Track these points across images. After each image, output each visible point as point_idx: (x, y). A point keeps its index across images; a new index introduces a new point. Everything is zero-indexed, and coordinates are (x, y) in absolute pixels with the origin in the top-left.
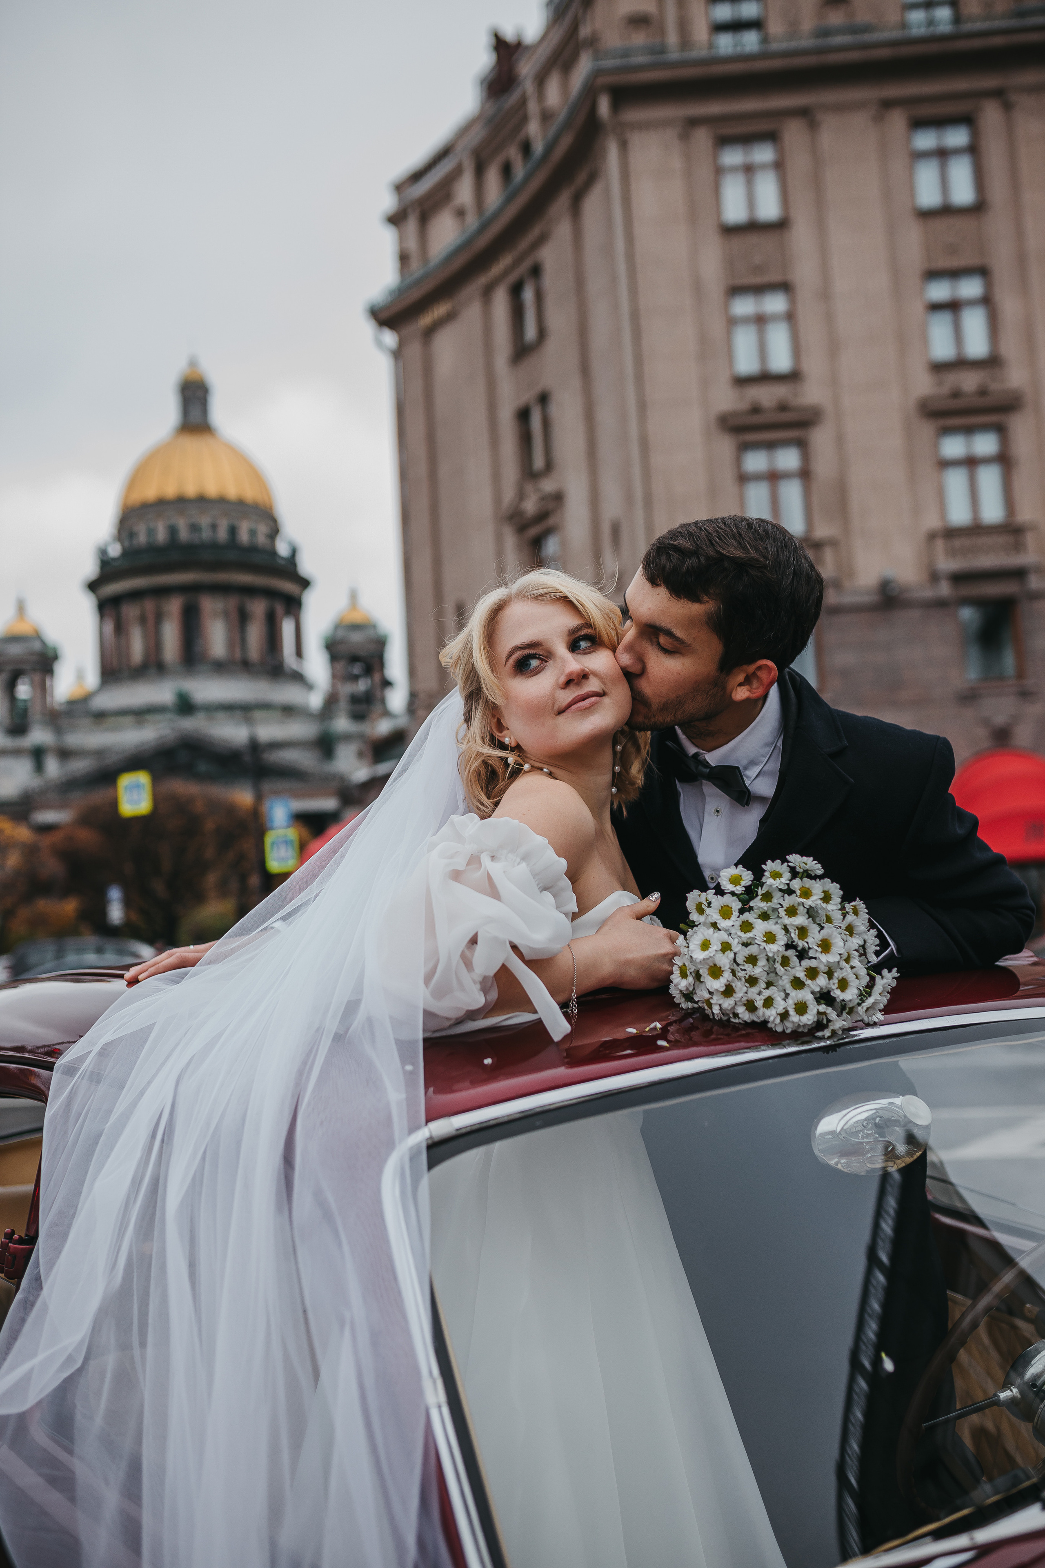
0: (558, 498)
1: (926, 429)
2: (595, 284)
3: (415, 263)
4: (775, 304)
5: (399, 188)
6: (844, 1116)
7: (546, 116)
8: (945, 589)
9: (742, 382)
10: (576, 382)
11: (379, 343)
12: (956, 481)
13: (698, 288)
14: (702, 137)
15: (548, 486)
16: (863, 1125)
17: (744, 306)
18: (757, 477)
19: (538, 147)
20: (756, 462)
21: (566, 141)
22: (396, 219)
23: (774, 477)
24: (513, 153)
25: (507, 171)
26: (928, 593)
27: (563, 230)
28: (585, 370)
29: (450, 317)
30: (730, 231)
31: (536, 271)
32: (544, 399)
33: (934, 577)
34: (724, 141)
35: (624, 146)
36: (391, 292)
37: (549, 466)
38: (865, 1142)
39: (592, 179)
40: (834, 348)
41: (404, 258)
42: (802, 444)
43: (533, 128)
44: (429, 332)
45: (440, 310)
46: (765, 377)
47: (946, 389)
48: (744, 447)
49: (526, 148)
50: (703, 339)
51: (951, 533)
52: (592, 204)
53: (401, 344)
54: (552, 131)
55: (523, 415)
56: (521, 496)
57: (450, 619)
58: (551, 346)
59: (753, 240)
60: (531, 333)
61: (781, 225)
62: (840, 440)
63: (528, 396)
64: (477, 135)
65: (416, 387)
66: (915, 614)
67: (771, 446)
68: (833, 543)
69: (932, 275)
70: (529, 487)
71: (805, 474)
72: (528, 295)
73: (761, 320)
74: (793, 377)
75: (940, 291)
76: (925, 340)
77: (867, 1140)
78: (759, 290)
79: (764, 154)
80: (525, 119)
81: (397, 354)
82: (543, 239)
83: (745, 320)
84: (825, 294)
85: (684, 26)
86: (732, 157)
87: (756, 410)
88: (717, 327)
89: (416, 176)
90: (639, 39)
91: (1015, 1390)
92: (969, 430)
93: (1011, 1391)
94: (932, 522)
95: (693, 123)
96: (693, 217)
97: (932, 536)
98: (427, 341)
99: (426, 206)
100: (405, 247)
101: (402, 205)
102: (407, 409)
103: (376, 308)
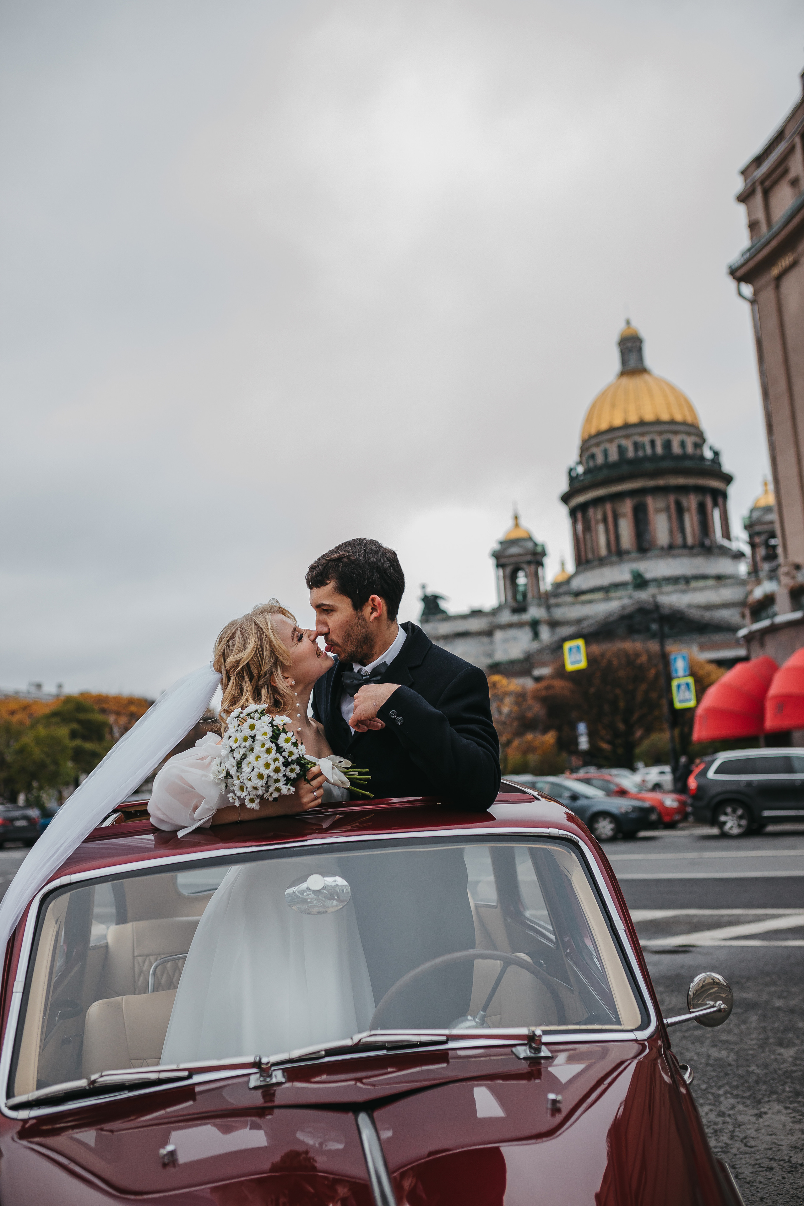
3: (764, 228)
5: (745, 172)
11: (740, 294)
22: (745, 198)
29: (794, 264)
36: (745, 253)
41: (753, 226)
44: (778, 279)
45: (785, 262)
53: (756, 293)
65: (772, 323)
81: (753, 302)
89: (758, 160)
98: (777, 287)
99: (767, 183)
100: (754, 217)
101: (749, 185)
102: (765, 343)
103: (733, 267)
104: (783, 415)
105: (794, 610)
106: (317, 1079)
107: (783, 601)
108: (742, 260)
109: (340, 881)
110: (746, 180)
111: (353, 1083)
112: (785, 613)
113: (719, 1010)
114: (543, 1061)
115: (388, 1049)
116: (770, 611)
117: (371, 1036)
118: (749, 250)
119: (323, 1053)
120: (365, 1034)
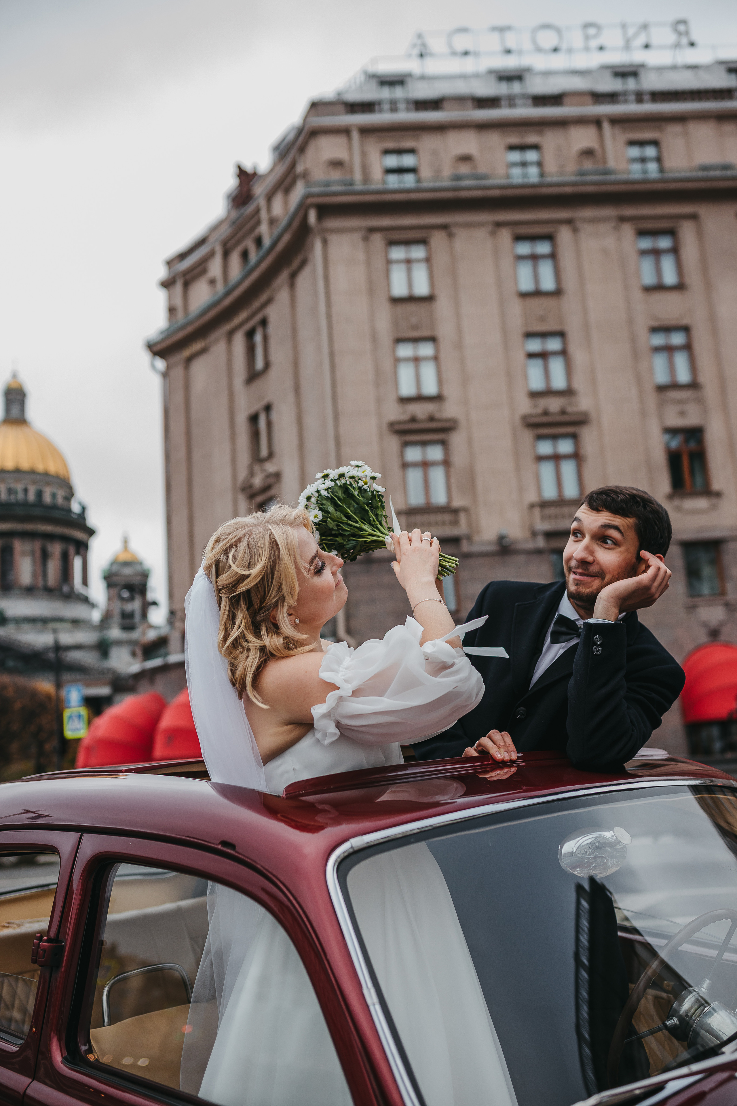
0: (277, 476)
1: (527, 436)
2: (305, 333)
3: (180, 315)
4: (426, 350)
5: (169, 263)
6: (578, 842)
7: (272, 222)
8: (541, 543)
9: (404, 400)
10: (291, 398)
11: (153, 367)
12: (547, 470)
13: (374, 338)
14: (378, 240)
15: (271, 467)
16: (589, 847)
17: (405, 351)
18: (414, 465)
19: (267, 242)
20: (413, 454)
21: (286, 238)
22: (167, 284)
23: (425, 465)
24: (250, 244)
25: (245, 255)
26: (530, 545)
27: (283, 296)
28: (297, 390)
29: (204, 351)
30: (396, 301)
31: (264, 323)
32: (268, 408)
33: (534, 534)
34: (392, 243)
35: (325, 242)
36: (162, 332)
37: (271, 455)
38: (591, 857)
39: (304, 263)
40: (465, 380)
41: (172, 310)
42: (444, 443)
43: (264, 229)
44: (189, 360)
45: (196, 347)
46: (420, 398)
47: (539, 410)
48: (406, 444)
49: (259, 241)
50: (378, 372)
51: (544, 505)
52: (303, 280)
53: (168, 368)
54: (277, 231)
55: (254, 419)
56: (251, 474)
58: (273, 373)
59: (411, 308)
60: (260, 364)
61: (430, 299)
62: (470, 441)
63: (257, 406)
64: (225, 231)
65: (179, 398)
66: (521, 559)
67: (424, 444)
68: (466, 510)
69: (529, 335)
70: (257, 468)
71: (446, 463)
72: (258, 338)
73: (417, 360)
74: (438, 398)
75: (535, 346)
76: (525, 376)
77: (592, 856)
78: (415, 340)
79: (418, 252)
80: (258, 223)
81: (165, 375)
82: (269, 301)
83: (406, 360)
84: (459, 345)
85: (365, 169)
86: (398, 253)
87: (413, 419)
88: (387, 364)
89: (182, 256)
90: (336, 175)
91: (675, 1020)
92: (555, 437)
93: (673, 1020)
94: (532, 497)
95: (372, 230)
96: (371, 291)
97: (532, 506)
98: (187, 367)
99: (188, 276)
100: (173, 303)
101: (172, 275)
102: (171, 413)
103: (152, 343)
104: (180, 478)
107: (175, 643)
110: (169, 269)
116: (162, 651)
118: (167, 330)
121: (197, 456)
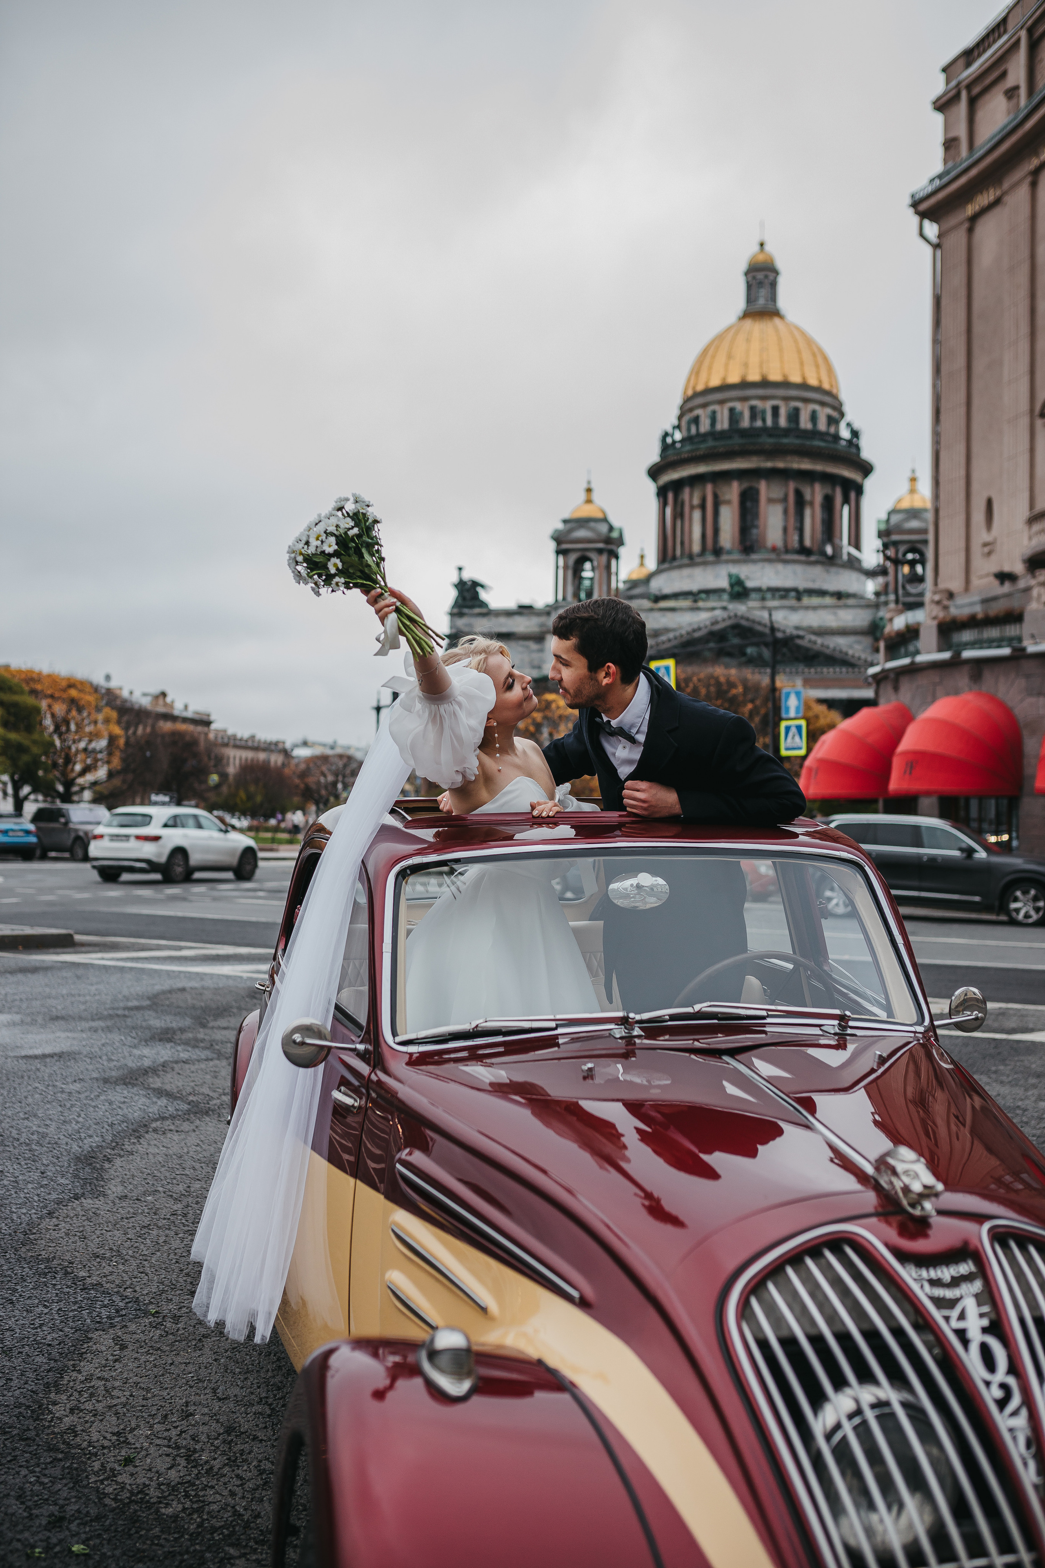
3: (963, 149)
6: (624, 882)
11: (922, 235)
16: (632, 888)
22: (942, 105)
29: (997, 202)
36: (934, 181)
41: (950, 144)
44: (974, 219)
45: (984, 199)
53: (941, 235)
57: (979, 516)
65: (958, 278)
81: (936, 247)
89: (969, 55)
98: (971, 230)
99: (976, 90)
100: (951, 135)
101: (951, 88)
102: (944, 302)
103: (917, 197)
104: (955, 399)
105: (940, 650)
106: (662, 1038)
107: (929, 637)
108: (930, 189)
109: (660, 881)
110: (948, 82)
111: (691, 1042)
112: (929, 652)
113: (977, 1019)
114: (848, 1037)
115: (719, 1019)
116: (911, 648)
117: (710, 1006)
118: (940, 177)
119: (667, 1017)
120: (705, 1004)
121: (979, 366)
